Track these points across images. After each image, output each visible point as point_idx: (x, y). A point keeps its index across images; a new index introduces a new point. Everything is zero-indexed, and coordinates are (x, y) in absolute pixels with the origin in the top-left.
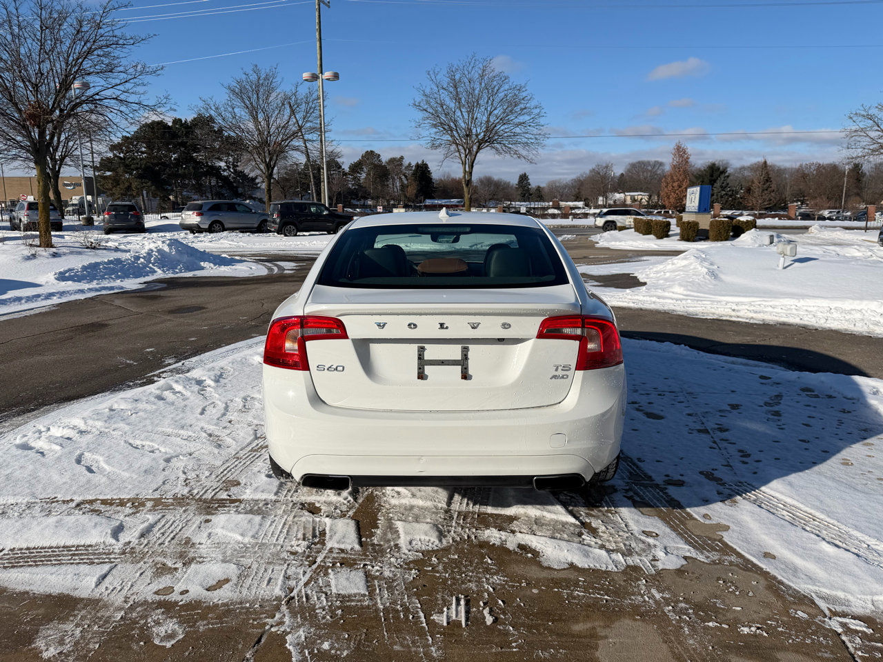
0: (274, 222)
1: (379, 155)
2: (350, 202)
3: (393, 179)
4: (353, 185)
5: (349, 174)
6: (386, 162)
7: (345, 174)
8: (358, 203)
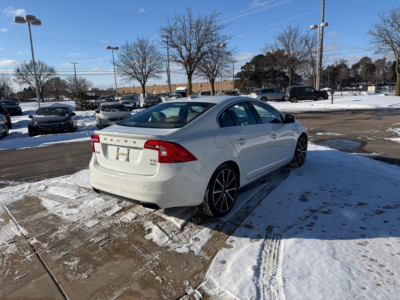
0: (287, 96)
1: (371, 58)
2: (350, 84)
3: (378, 70)
4: (353, 75)
5: (352, 70)
6: (375, 62)
7: (349, 70)
8: (355, 84)
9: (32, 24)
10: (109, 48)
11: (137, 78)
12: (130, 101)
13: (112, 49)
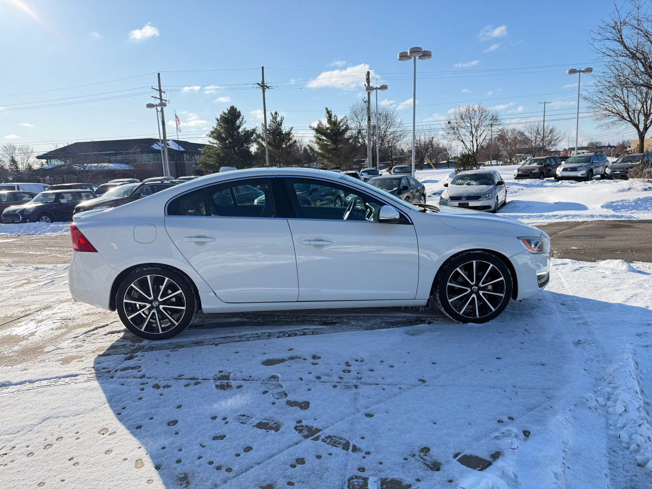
9: (420, 57)
10: (572, 71)
11: (631, 121)
12: (581, 166)
13: (578, 73)
